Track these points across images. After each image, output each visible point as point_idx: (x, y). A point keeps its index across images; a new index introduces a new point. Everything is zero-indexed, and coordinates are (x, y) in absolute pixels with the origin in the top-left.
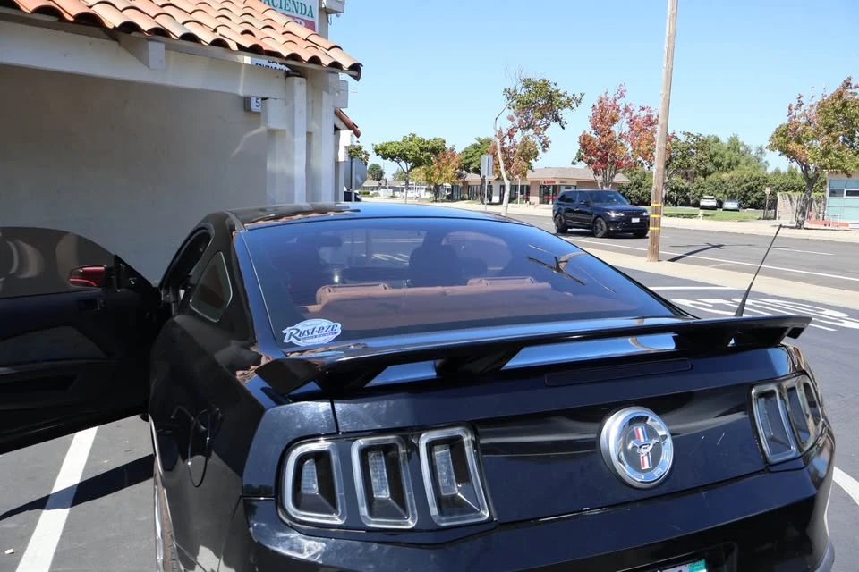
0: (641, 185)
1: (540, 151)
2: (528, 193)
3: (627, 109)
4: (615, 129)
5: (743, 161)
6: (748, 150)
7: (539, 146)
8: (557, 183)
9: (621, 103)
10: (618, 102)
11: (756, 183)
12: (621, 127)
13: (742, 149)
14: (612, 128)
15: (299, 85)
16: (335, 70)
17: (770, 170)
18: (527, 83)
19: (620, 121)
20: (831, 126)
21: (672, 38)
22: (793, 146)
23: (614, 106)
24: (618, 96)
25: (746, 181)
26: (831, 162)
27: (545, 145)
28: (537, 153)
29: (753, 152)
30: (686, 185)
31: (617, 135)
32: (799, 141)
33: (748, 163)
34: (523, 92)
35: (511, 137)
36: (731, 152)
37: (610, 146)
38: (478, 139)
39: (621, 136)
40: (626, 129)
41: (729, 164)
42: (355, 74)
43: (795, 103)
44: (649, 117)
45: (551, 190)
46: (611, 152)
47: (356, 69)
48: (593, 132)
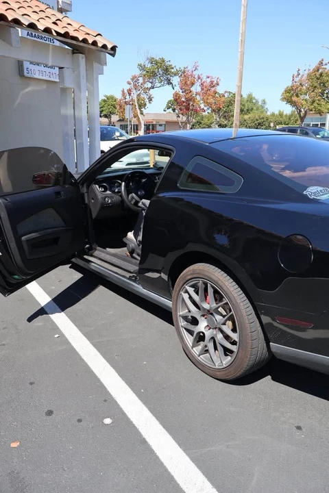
0: (201, 123)
1: (147, 103)
2: (137, 129)
3: (199, 78)
4: (193, 89)
5: (255, 108)
6: (257, 102)
7: (147, 100)
8: (154, 123)
9: (196, 73)
10: (194, 73)
11: (263, 120)
12: (196, 88)
13: (254, 101)
14: (191, 89)
15: (81, 58)
16: (104, 50)
17: (269, 113)
18: (152, 61)
19: (196, 84)
20: (315, 87)
21: (243, 34)
22: (294, 99)
23: (192, 75)
24: (194, 69)
25: (257, 120)
26: (315, 107)
27: (150, 99)
28: (145, 105)
29: (260, 103)
30: (226, 122)
31: (195, 93)
32: (297, 96)
33: (258, 109)
34: (149, 66)
35: (130, 94)
36: (249, 103)
37: (190, 100)
38: (106, 96)
39: (197, 94)
40: (199, 89)
41: (248, 110)
42: (112, 52)
43: (296, 74)
44: (212, 82)
45: (151, 127)
46: (191, 103)
47: (114, 48)
48: (181, 91)
